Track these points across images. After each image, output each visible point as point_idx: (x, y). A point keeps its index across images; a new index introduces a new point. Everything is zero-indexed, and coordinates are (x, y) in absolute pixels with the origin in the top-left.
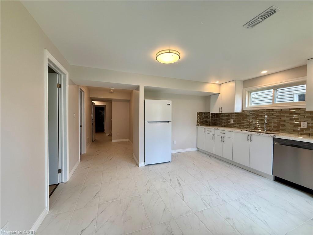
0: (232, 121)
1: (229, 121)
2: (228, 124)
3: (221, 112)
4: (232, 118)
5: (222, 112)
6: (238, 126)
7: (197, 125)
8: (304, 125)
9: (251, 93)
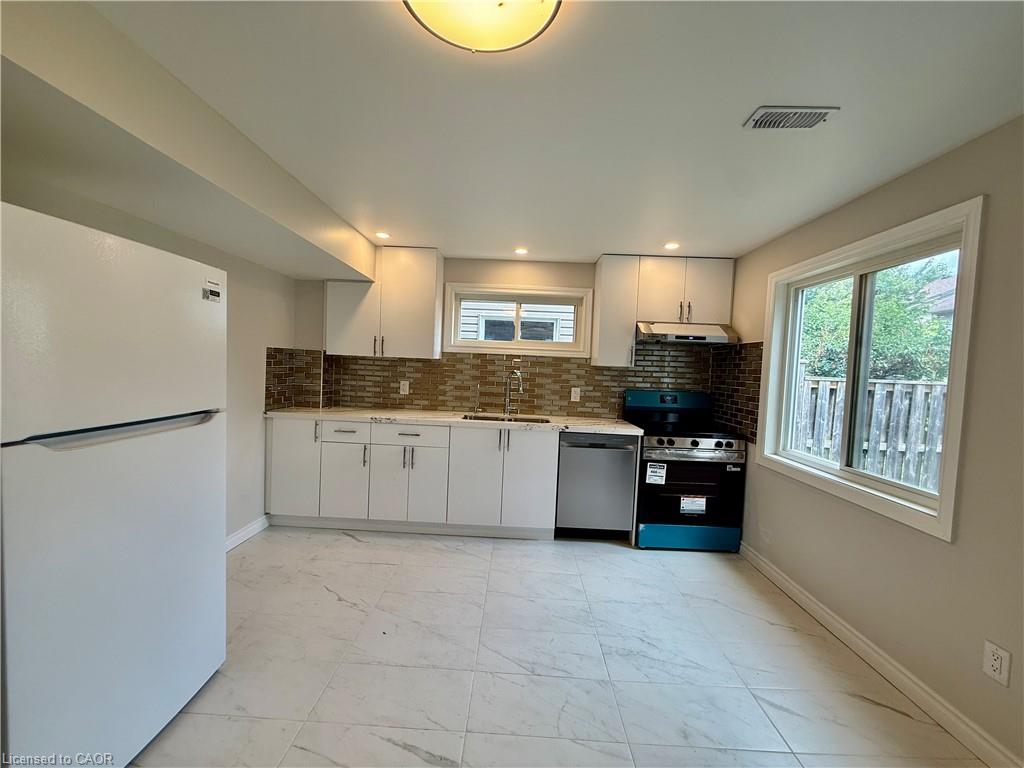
0: (405, 388)
1: (392, 385)
2: (392, 395)
3: (378, 355)
4: (403, 376)
5: (385, 355)
6: (426, 403)
7: (269, 408)
8: (576, 395)
9: (461, 300)
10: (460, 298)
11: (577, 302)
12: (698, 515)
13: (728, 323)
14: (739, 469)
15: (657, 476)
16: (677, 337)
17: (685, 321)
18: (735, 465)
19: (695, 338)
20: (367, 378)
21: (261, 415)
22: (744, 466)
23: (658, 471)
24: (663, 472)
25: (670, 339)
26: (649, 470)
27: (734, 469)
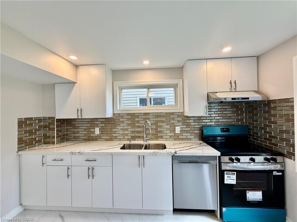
0: (97, 131)
1: (92, 130)
3: (80, 117)
4: (97, 126)
6: (107, 137)
7: (20, 149)
8: (178, 130)
9: (122, 89)
10: (121, 89)
11: (175, 86)
12: (258, 202)
13: (257, 90)
14: (281, 174)
15: (231, 179)
16: (232, 99)
17: (233, 90)
18: (278, 171)
19: (243, 99)
20: (81, 128)
21: (15, 154)
22: (283, 171)
23: (231, 176)
24: (234, 177)
25: (228, 100)
26: (226, 176)
27: (277, 174)
